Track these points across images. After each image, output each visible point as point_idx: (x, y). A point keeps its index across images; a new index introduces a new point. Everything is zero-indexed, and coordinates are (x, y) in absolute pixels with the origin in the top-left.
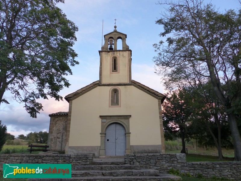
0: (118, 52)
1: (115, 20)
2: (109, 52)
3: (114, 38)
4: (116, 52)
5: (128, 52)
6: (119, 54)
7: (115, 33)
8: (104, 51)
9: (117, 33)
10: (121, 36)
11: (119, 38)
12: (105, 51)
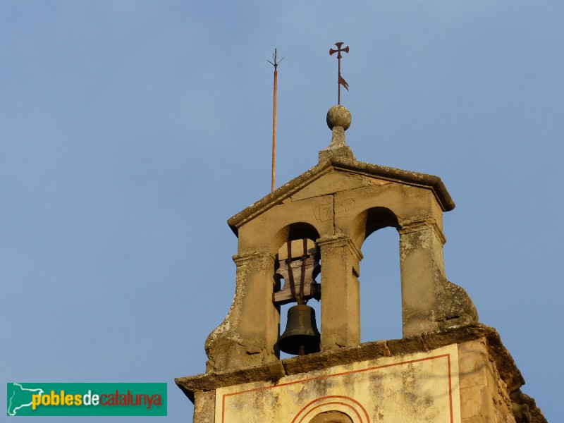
0: (356, 366)
1: (339, 50)
2: (272, 376)
3: (319, 227)
4: (339, 369)
5: (453, 349)
6: (367, 384)
7: (334, 181)
8: (225, 380)
9: (349, 181)
10: (390, 198)
11: (377, 219)
12: (241, 377)
